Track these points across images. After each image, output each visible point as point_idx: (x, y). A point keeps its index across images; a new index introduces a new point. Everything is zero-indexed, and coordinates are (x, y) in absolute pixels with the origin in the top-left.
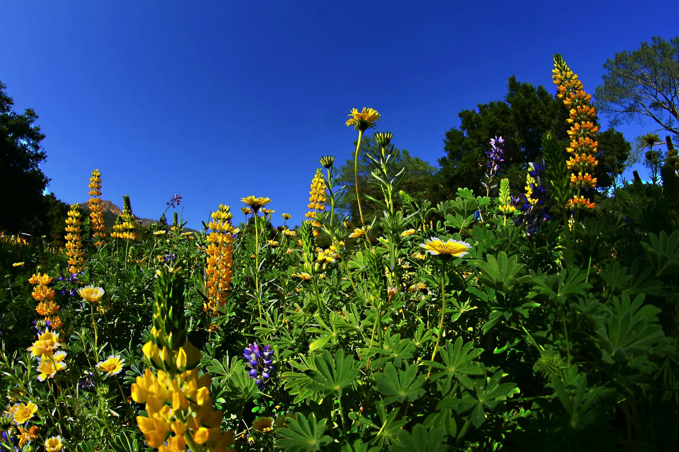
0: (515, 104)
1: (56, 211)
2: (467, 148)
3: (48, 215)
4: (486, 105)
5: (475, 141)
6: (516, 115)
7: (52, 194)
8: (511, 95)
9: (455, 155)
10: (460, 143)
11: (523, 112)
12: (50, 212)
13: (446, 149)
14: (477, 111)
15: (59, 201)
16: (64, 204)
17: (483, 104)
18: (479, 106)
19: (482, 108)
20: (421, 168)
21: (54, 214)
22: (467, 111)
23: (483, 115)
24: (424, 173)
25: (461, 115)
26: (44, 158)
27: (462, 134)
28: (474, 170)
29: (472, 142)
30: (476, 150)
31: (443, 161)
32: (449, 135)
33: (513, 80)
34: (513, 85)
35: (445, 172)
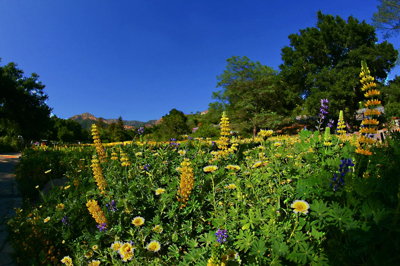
0: (323, 29)
1: (59, 124)
2: (295, 57)
3: (55, 127)
4: (304, 30)
5: (300, 53)
6: (324, 35)
7: (55, 115)
8: (319, 23)
9: (289, 63)
10: (291, 55)
11: (328, 33)
12: (55, 126)
13: (283, 59)
14: (299, 34)
15: (59, 119)
16: (62, 120)
17: (302, 30)
18: (300, 31)
19: (302, 32)
20: (269, 72)
21: (58, 126)
22: (293, 35)
23: (303, 37)
24: (271, 74)
25: (289, 38)
26: (47, 98)
27: (291, 49)
28: (301, 71)
29: (298, 54)
30: (301, 59)
31: (282, 67)
32: (283, 50)
33: (320, 13)
34: (320, 17)
35: (284, 73)
